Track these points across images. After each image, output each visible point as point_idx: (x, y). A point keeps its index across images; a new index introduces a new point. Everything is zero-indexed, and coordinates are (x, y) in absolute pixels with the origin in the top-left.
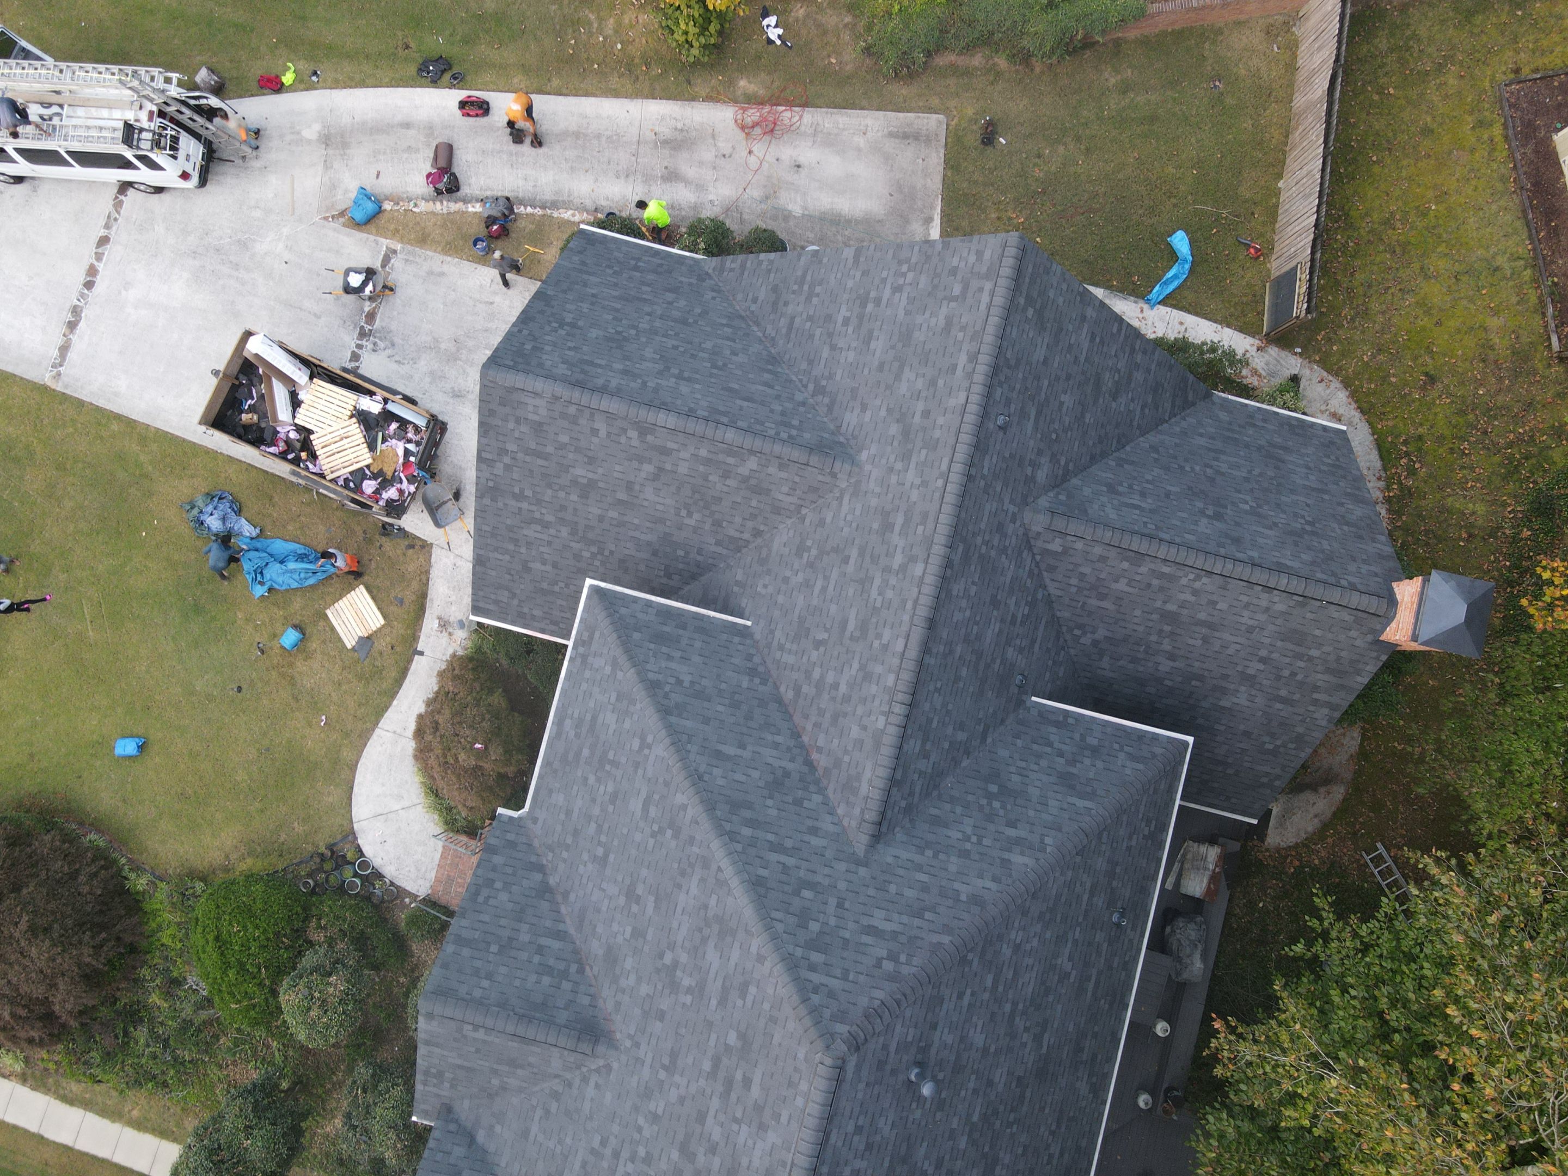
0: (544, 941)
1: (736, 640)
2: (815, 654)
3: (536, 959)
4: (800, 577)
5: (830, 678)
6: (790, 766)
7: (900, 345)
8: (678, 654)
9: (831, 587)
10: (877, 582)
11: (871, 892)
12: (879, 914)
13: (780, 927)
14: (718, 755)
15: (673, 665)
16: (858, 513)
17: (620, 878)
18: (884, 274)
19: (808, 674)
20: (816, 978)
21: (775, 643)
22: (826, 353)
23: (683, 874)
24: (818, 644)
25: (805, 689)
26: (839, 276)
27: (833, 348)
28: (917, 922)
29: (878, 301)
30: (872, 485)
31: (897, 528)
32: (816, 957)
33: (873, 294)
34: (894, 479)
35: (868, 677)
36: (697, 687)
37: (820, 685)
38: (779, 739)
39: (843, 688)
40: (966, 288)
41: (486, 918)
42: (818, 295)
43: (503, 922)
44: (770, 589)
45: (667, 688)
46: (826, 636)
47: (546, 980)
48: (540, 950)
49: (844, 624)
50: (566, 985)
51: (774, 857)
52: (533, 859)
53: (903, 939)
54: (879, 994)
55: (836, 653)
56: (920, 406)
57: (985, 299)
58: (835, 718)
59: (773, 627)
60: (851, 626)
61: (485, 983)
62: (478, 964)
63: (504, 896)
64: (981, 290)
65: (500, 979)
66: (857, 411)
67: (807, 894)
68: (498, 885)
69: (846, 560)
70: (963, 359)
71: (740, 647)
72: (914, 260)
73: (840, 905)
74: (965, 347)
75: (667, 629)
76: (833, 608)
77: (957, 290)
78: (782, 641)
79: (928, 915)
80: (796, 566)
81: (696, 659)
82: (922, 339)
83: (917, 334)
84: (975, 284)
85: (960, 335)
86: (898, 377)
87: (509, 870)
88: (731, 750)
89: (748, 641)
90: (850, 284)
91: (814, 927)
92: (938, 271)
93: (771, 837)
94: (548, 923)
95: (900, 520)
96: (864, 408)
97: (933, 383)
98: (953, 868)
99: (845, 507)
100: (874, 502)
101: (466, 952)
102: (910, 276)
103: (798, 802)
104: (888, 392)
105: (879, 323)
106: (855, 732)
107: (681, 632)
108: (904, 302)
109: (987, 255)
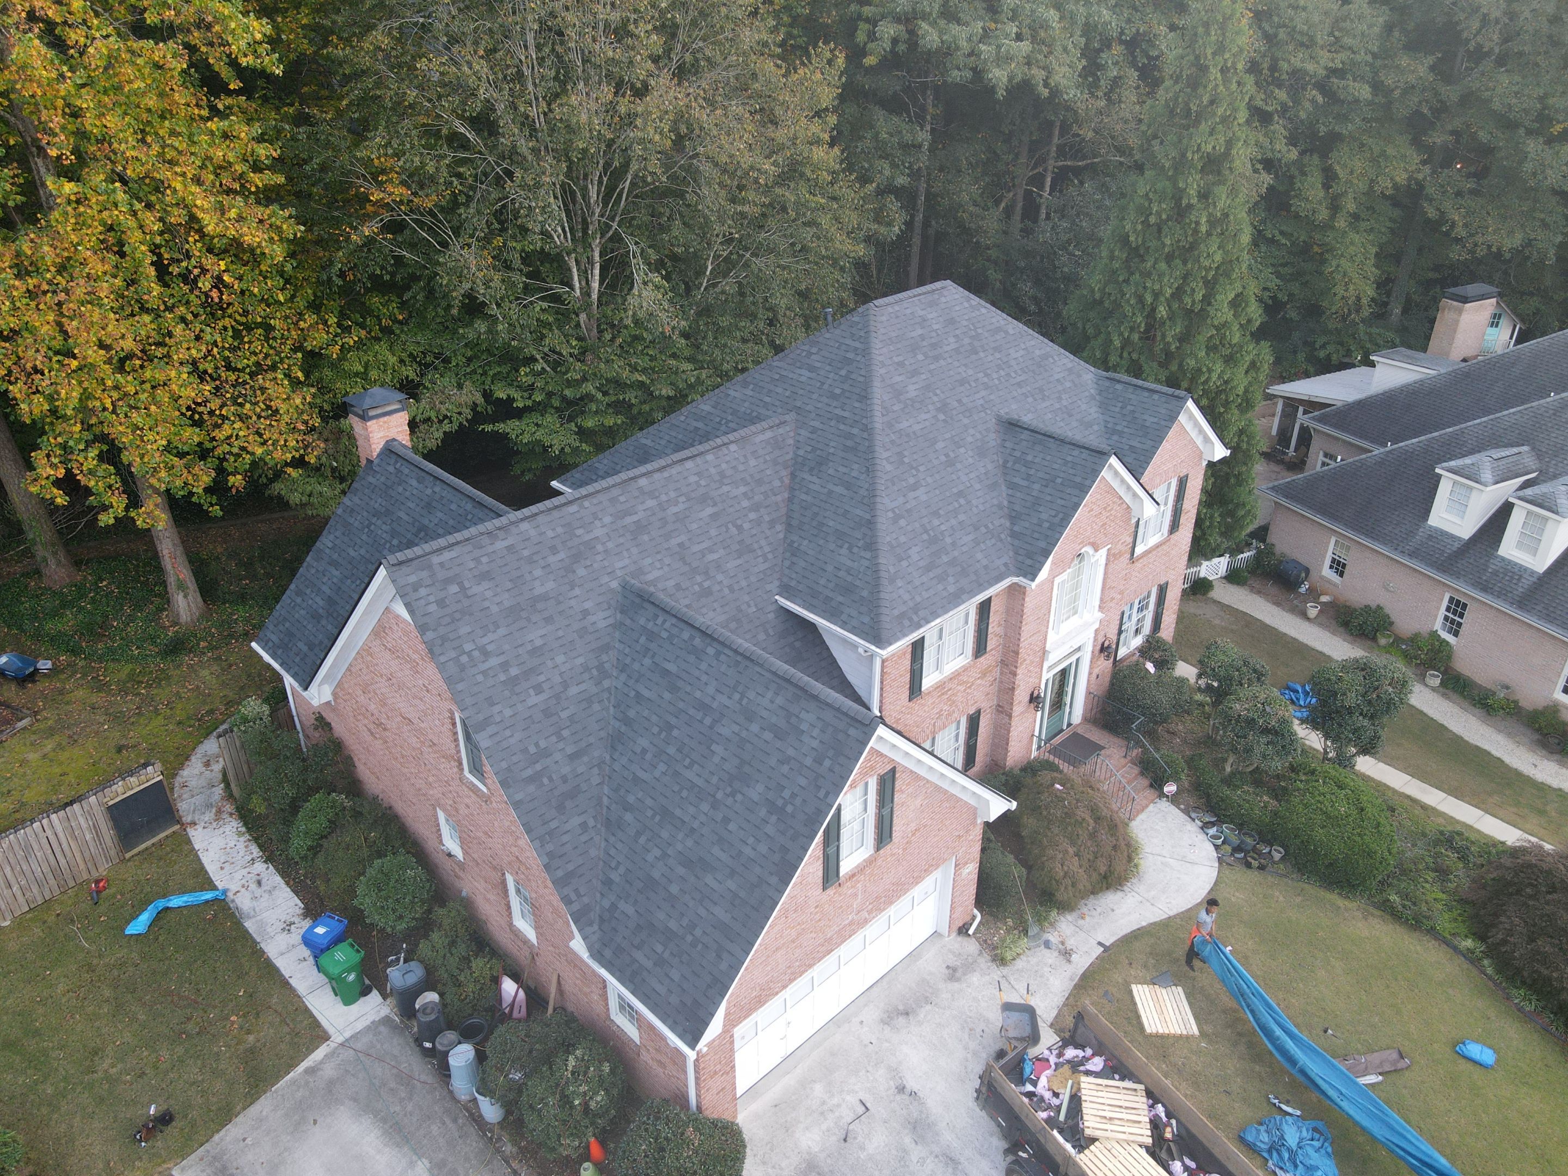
0: (1025, 483)
1: (793, 583)
2: (746, 526)
3: (1032, 472)
4: (720, 577)
5: (745, 503)
6: (807, 476)
7: (524, 614)
8: (841, 574)
9: (704, 545)
10: (675, 509)
11: (801, 392)
12: (803, 379)
13: (862, 372)
14: (848, 486)
15: (849, 563)
16: (649, 560)
17: (954, 477)
18: (480, 678)
19: (758, 522)
20: (857, 344)
21: (767, 565)
22: (573, 690)
23: (908, 435)
24: (739, 528)
25: (767, 518)
26: (508, 733)
27: (565, 685)
28: (785, 373)
29: (505, 666)
30: (627, 561)
31: (635, 518)
32: (850, 355)
33: (502, 677)
34: (610, 545)
35: (722, 475)
36: (840, 543)
37: (756, 508)
38: (804, 497)
39: (742, 489)
40: (448, 581)
41: (1059, 501)
42: (537, 745)
43: (1049, 498)
44: (746, 598)
45: (861, 544)
46: (730, 526)
47: (1029, 458)
48: (1028, 477)
49: (714, 516)
50: (1018, 454)
51: (846, 414)
52: (1016, 542)
53: (798, 364)
54: (827, 335)
55: (732, 510)
56: (552, 559)
57: (447, 555)
58: (760, 482)
59: (762, 576)
60: (710, 510)
61: (1069, 458)
62: (1071, 471)
63: (1044, 516)
64: (442, 564)
65: (1059, 461)
66: (591, 619)
67: (838, 391)
68: (1046, 525)
69: (681, 545)
70: (500, 545)
71: (794, 576)
72: (453, 654)
73: (823, 384)
74: (490, 549)
75: (840, 599)
76: (713, 532)
77: (454, 588)
78: (760, 560)
79: (777, 377)
80: (716, 588)
81: (830, 568)
82: (506, 595)
83: (507, 604)
84: (441, 574)
85: (485, 560)
86: (544, 598)
87: (1036, 535)
88: (839, 490)
89: (785, 580)
90: (508, 712)
91: (843, 373)
92: (448, 620)
93: (842, 427)
94: (1018, 494)
95: (629, 520)
96: (586, 613)
97: (531, 561)
98: (746, 404)
99: (656, 574)
100: (635, 551)
101: (1078, 480)
102: (468, 647)
103: (814, 449)
104: (561, 598)
105: (520, 651)
106: (753, 462)
107: (831, 594)
108: (491, 637)
109: (412, 579)
